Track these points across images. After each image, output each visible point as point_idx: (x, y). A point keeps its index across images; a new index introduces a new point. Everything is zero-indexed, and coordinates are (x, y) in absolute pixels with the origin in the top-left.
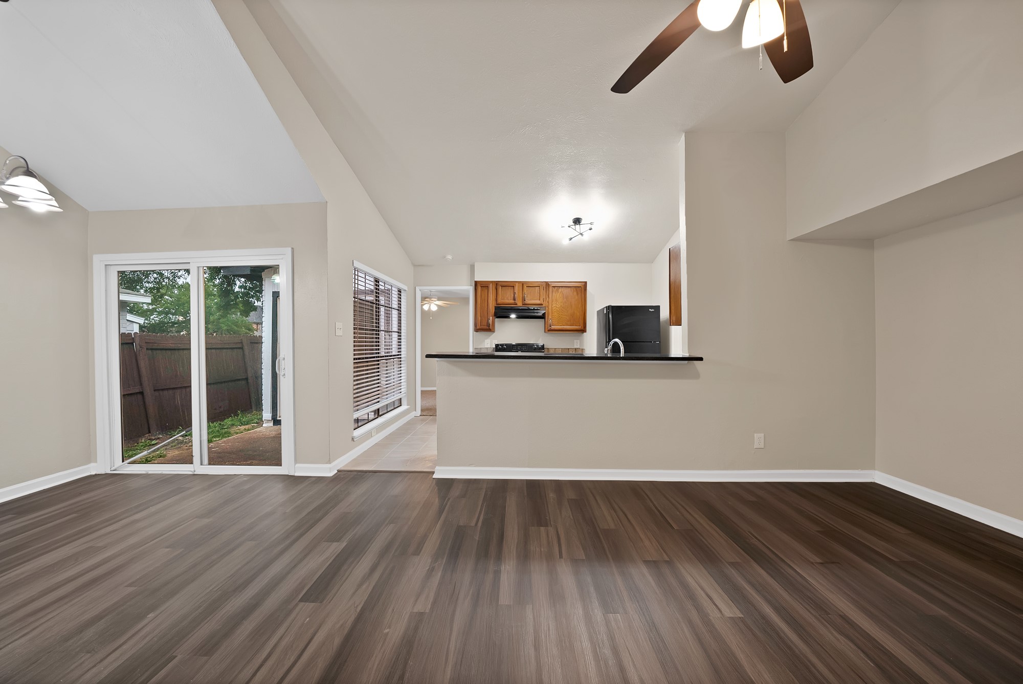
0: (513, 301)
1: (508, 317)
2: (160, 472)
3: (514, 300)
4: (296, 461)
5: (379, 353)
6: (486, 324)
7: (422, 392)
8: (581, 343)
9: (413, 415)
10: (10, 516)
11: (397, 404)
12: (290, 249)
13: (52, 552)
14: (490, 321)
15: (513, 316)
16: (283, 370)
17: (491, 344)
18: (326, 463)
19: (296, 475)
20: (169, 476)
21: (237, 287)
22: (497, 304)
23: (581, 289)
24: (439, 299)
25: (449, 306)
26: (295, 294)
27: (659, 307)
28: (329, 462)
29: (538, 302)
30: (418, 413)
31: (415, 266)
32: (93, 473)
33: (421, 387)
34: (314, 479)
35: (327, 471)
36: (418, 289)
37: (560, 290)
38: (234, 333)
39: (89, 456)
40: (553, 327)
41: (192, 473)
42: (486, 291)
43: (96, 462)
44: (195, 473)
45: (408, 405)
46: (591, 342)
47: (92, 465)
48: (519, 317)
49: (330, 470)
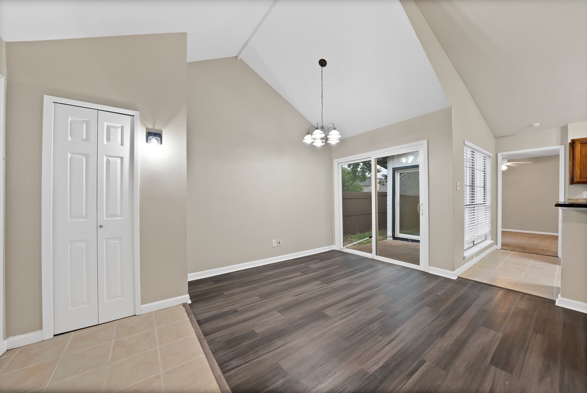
2: (358, 255)
4: (430, 265)
5: (474, 202)
7: (502, 232)
9: (495, 247)
10: (318, 260)
11: (484, 238)
12: (426, 141)
13: (339, 280)
16: (421, 211)
18: (451, 271)
19: (429, 272)
20: (363, 257)
21: (359, 168)
24: (509, 161)
25: (518, 165)
26: (429, 166)
28: (453, 270)
30: (499, 246)
31: (496, 138)
32: (334, 249)
33: (502, 228)
34: (443, 278)
35: (453, 275)
36: (499, 155)
38: (354, 191)
39: (332, 242)
41: (372, 258)
43: (335, 245)
44: (374, 258)
45: (492, 240)
47: (333, 246)
49: (454, 276)
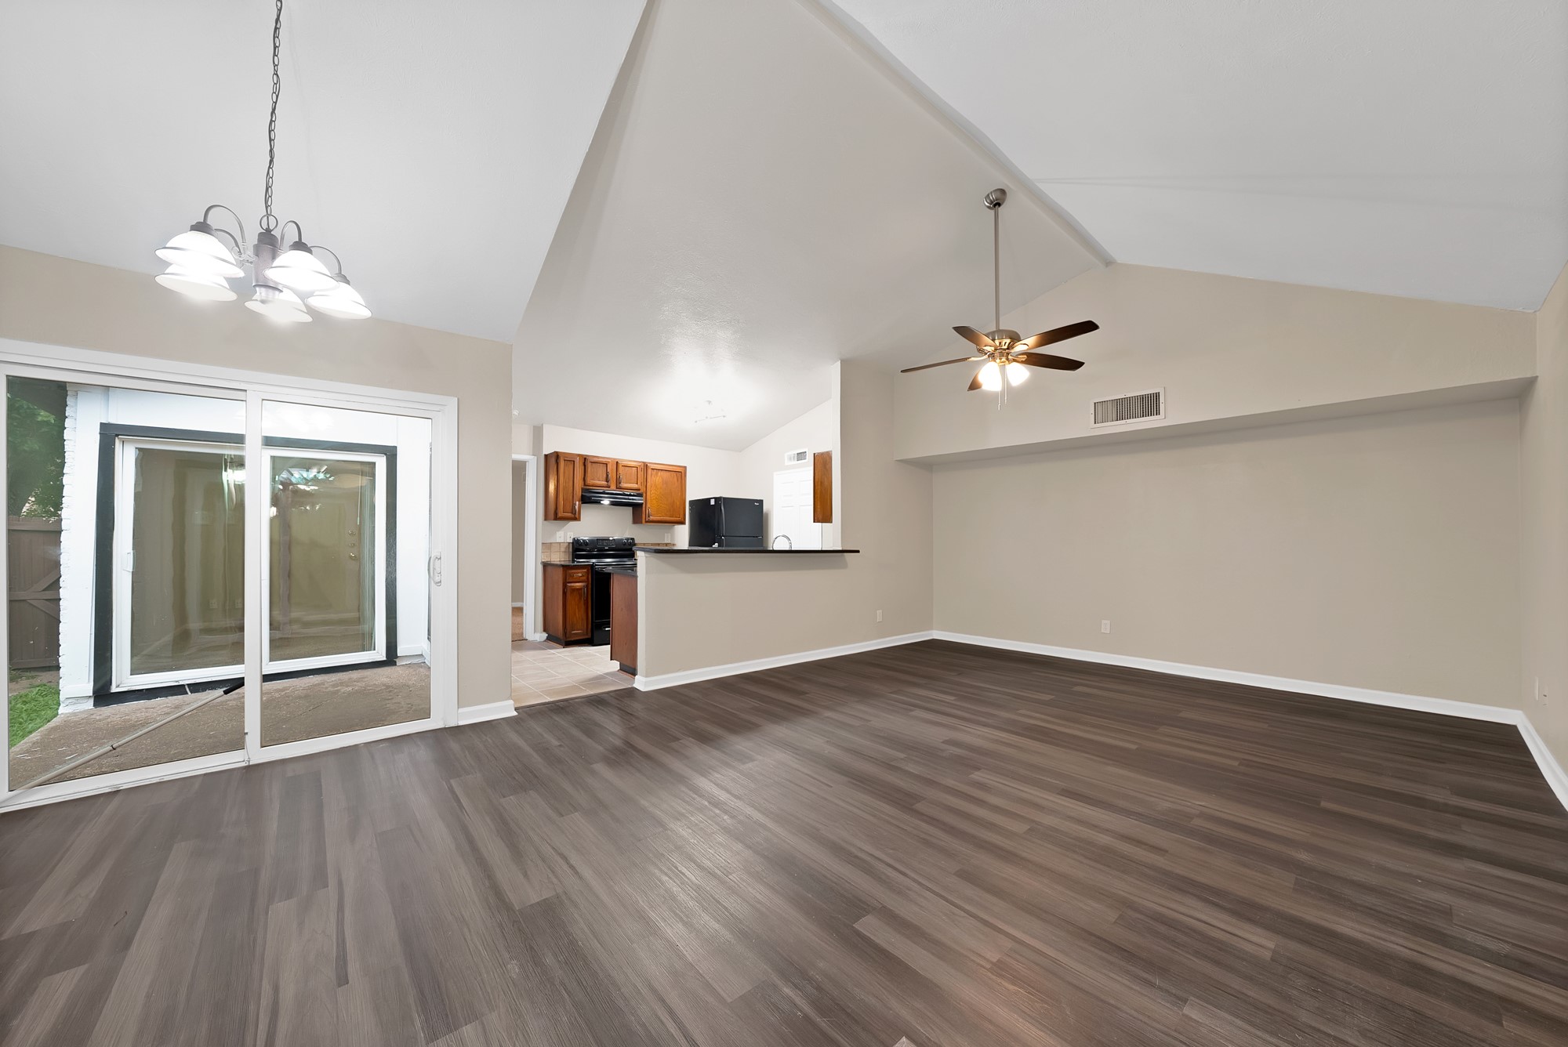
0: (605, 483)
1: (598, 502)
3: (607, 481)
4: (461, 704)
6: (570, 510)
8: (673, 537)
12: (455, 400)
14: (577, 507)
15: (606, 502)
16: (435, 575)
17: (565, 536)
19: (461, 724)
22: (585, 485)
23: (680, 474)
27: (762, 501)
29: (635, 486)
37: (660, 473)
40: (651, 518)
41: (245, 764)
42: (572, 467)
44: (251, 763)
46: (681, 536)
48: (613, 504)
